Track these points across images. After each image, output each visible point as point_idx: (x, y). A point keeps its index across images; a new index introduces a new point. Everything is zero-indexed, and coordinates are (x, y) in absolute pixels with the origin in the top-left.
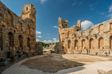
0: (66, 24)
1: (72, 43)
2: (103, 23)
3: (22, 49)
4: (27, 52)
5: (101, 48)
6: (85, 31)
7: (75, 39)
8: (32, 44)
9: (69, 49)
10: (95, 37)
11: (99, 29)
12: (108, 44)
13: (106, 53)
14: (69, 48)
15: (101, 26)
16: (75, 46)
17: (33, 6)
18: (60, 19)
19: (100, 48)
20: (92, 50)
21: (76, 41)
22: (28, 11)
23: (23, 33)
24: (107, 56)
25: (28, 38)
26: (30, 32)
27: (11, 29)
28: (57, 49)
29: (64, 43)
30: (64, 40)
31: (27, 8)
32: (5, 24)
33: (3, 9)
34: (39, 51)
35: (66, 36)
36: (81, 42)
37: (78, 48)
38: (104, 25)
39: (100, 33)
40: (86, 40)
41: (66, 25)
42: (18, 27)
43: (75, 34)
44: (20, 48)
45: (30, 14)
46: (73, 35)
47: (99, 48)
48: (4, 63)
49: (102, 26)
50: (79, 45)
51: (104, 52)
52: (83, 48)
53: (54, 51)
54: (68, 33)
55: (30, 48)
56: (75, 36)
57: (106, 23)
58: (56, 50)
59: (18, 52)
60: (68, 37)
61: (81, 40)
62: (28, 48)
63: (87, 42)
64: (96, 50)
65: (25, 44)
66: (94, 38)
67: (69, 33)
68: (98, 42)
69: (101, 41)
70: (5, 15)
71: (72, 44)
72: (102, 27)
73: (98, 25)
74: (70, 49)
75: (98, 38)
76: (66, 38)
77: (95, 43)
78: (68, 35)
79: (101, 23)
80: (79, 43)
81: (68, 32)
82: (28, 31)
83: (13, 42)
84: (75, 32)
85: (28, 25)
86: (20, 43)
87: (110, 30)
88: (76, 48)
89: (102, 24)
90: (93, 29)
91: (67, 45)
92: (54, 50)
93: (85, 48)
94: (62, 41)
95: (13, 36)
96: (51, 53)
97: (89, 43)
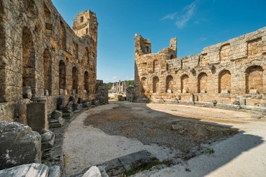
0: (147, 45)
1: (162, 81)
2: (229, 41)
3: (77, 92)
4: (84, 99)
5: (224, 92)
6: (189, 59)
7: (166, 74)
8: (91, 83)
9: (155, 94)
10: (210, 71)
11: (220, 54)
12: (242, 84)
13: (238, 103)
14: (154, 91)
15: (224, 48)
16: (167, 87)
17: (92, 13)
18: (137, 37)
19: (222, 91)
20: (204, 95)
21: (169, 78)
22: (84, 23)
23: (79, 62)
24: (241, 108)
25: (86, 73)
26: (88, 61)
27: (63, 55)
28: (133, 93)
29: (146, 81)
30: (146, 76)
31: (82, 18)
32: (55, 45)
33: (54, 17)
34: (102, 97)
35: (150, 69)
36: (179, 80)
37: (172, 92)
38: (231, 45)
39: (222, 62)
40: (191, 75)
41: (147, 47)
42: (72, 52)
43: (167, 65)
44: (74, 92)
45: (87, 29)
46: (163, 66)
47: (220, 92)
48: (58, 122)
49: (226, 47)
50: (175, 86)
51: (233, 100)
52: (184, 91)
53: (125, 98)
54: (154, 63)
55: (88, 92)
56: (167, 69)
57: (236, 41)
58: (131, 95)
59: (71, 99)
61: (180, 75)
62: (85, 91)
63: (192, 80)
64: (214, 95)
65: (81, 83)
67: (156, 63)
68: (217, 80)
69: (223, 77)
70: (56, 28)
71: (161, 84)
72: (226, 50)
73: (219, 45)
74: (158, 93)
75: (218, 71)
76: (150, 72)
77: (210, 82)
78: (154, 68)
79: (226, 42)
80: (176, 82)
81: (155, 61)
82: (86, 59)
83: (65, 79)
84: (167, 61)
85: (87, 48)
86: (74, 81)
87: (247, 54)
88: (169, 91)
89: (229, 44)
90: (206, 54)
91: (152, 86)
92: (124, 95)
93: (187, 92)
94: (141, 77)
95: (65, 69)
96: (120, 100)
97: (197, 82)
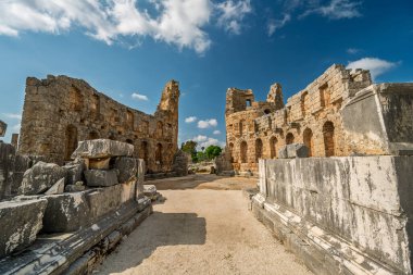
0: (249, 97)
1: (251, 146)
2: (307, 89)
7: (255, 137)
9: (244, 164)
10: (296, 130)
11: (304, 105)
12: (322, 149)
14: (243, 161)
15: (306, 98)
17: (176, 82)
18: (230, 91)
23: (150, 136)
25: (160, 145)
29: (234, 149)
30: (233, 142)
35: (236, 132)
36: (268, 144)
38: (309, 93)
39: (306, 117)
40: (279, 138)
41: (249, 100)
43: (256, 125)
46: (250, 127)
54: (241, 124)
56: (256, 130)
57: (312, 88)
60: (241, 133)
61: (270, 137)
62: (159, 162)
63: (281, 144)
66: (294, 131)
67: (244, 123)
71: (251, 153)
73: (300, 94)
74: (247, 164)
75: (302, 130)
76: (237, 136)
78: (241, 130)
79: (304, 91)
80: (266, 148)
81: (241, 121)
82: (160, 131)
84: (256, 119)
85: (160, 121)
87: (322, 105)
90: (290, 107)
91: (240, 154)
94: (229, 143)
